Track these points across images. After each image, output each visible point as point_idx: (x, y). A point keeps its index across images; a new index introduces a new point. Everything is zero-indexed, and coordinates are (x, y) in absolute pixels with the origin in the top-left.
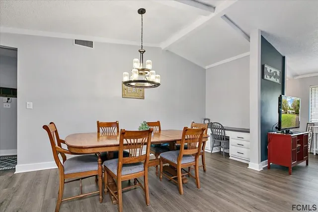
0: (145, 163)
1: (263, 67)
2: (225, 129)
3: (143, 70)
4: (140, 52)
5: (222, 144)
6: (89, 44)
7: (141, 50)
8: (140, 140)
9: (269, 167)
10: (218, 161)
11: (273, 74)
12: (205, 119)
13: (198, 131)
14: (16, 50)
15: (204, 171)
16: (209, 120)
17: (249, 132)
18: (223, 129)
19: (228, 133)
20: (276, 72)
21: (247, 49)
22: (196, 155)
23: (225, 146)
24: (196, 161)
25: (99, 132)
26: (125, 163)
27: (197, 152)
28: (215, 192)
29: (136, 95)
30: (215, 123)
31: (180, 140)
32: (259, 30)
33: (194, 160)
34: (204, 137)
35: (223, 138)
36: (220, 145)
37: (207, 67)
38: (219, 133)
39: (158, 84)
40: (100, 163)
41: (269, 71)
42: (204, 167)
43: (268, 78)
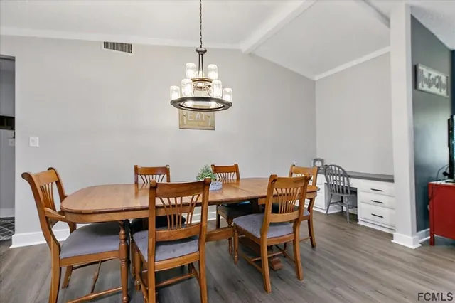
0: (200, 239)
1: (415, 70)
2: (349, 176)
3: (202, 80)
4: (198, 52)
5: (345, 200)
6: (127, 48)
7: (199, 49)
8: (187, 200)
9: (432, 242)
10: (338, 228)
11: (433, 79)
12: (316, 160)
13: (297, 181)
14: (12, 60)
15: (313, 246)
16: (322, 161)
17: (392, 181)
18: (346, 175)
19: (354, 183)
20: (439, 78)
21: (385, 41)
22: (296, 223)
23: (349, 203)
24: (295, 232)
25: (136, 182)
26: (159, 239)
27: (296, 217)
28: (330, 288)
29: (202, 124)
30: (332, 166)
31: (265, 197)
32: (406, 5)
33: (291, 231)
34: (308, 190)
35: (347, 191)
36: (342, 201)
37: (317, 78)
38: (340, 182)
39: (229, 105)
40: (123, 237)
41: (426, 76)
42: (311, 240)
43: (426, 88)
